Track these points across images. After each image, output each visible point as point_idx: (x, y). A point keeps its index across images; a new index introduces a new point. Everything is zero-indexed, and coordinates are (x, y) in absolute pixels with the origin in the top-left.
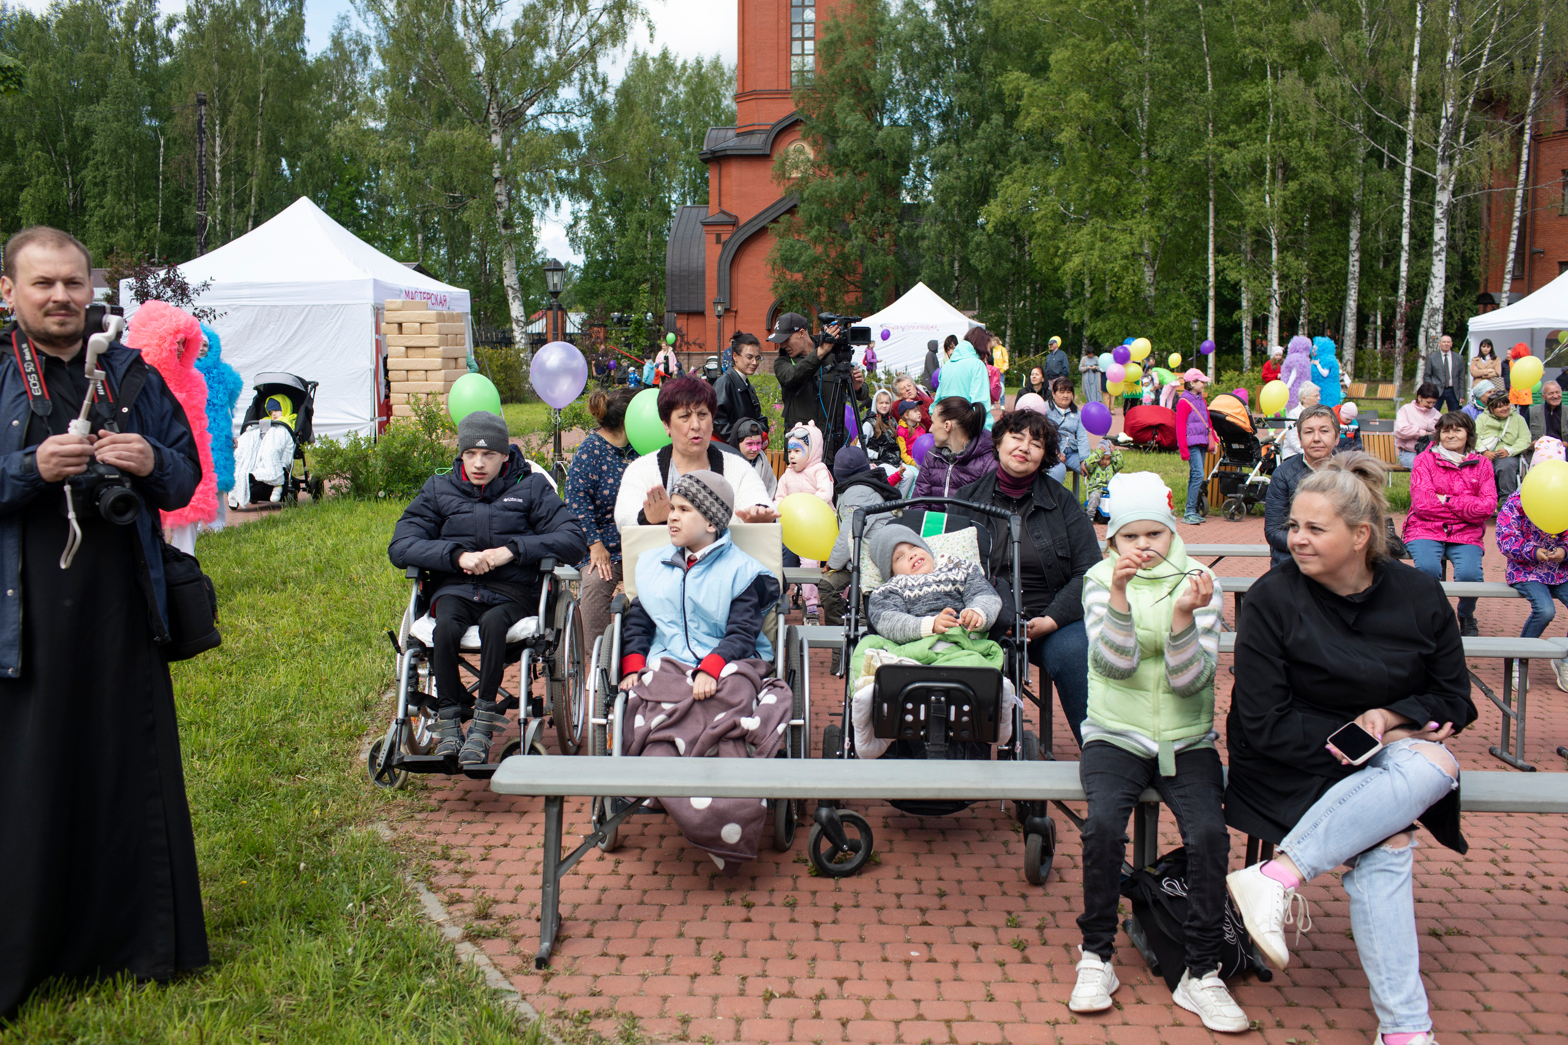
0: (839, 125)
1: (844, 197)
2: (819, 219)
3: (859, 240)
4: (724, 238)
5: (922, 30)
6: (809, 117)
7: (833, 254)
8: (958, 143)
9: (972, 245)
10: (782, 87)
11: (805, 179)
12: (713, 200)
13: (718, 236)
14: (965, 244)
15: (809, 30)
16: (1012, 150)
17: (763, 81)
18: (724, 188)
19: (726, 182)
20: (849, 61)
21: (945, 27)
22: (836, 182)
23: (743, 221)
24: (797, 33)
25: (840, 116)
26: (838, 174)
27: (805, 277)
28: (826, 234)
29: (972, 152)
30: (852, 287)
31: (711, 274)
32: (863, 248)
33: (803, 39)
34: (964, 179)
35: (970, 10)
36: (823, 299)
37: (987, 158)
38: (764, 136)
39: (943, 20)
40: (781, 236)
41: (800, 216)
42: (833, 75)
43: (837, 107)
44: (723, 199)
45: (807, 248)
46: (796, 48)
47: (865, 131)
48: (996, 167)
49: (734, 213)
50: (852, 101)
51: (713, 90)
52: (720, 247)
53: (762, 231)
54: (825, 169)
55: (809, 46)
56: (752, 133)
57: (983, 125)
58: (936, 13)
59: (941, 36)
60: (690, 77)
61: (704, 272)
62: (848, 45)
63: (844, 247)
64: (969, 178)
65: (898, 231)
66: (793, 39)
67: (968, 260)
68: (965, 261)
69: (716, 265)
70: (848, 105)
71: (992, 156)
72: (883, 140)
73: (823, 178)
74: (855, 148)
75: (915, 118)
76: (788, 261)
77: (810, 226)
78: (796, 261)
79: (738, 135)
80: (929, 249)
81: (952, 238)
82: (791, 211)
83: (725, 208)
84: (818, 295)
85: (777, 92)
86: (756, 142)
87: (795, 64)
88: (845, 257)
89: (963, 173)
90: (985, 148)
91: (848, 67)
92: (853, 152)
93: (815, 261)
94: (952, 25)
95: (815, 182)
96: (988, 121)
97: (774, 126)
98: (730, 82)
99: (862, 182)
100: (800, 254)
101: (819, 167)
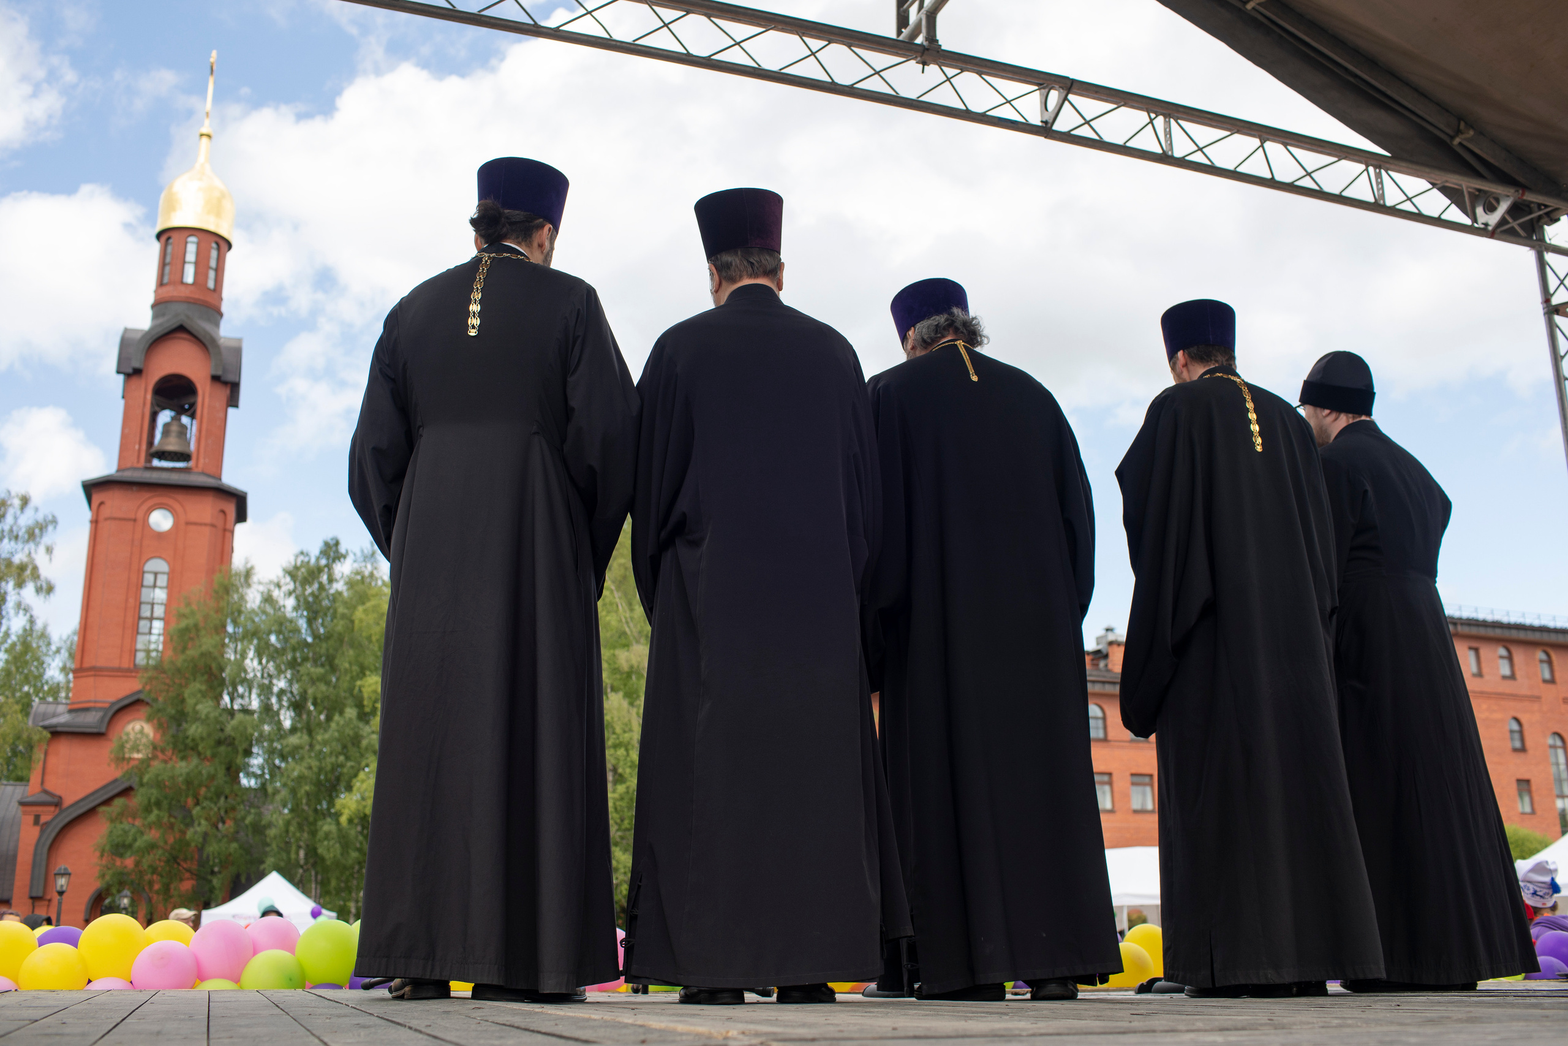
0: (188, 709)
1: (188, 782)
2: (158, 804)
3: (203, 826)
4: (44, 819)
5: (282, 625)
6: (156, 700)
7: (171, 840)
8: (310, 732)
9: (320, 835)
10: (125, 664)
11: (146, 763)
12: (35, 777)
13: (37, 818)
14: (313, 833)
15: (159, 611)
16: (364, 743)
17: (105, 655)
18: (50, 766)
19: (52, 761)
20: (204, 648)
21: (302, 624)
22: (182, 767)
23: (68, 801)
24: (146, 612)
25: (190, 701)
26: (183, 758)
27: (137, 864)
28: (165, 820)
29: (325, 743)
30: (187, 875)
31: (25, 858)
32: (205, 835)
33: (151, 619)
34: (315, 769)
35: (328, 609)
36: (157, 887)
37: (339, 748)
38: (100, 714)
39: (302, 616)
40: (112, 821)
41: (137, 800)
42: (185, 661)
43: (187, 693)
44: (47, 778)
45: (142, 833)
46: (143, 625)
47: (216, 718)
48: (348, 758)
49: (58, 793)
50: (204, 688)
51: (38, 659)
52: (37, 829)
53: (91, 812)
54: (169, 753)
55: (158, 626)
56: (87, 710)
57: (337, 717)
58: (296, 609)
59: (297, 631)
60: (14, 645)
61: (15, 857)
62: (203, 633)
63: (184, 833)
64: (321, 769)
65: (244, 819)
66: (140, 618)
67: (315, 849)
68: (312, 851)
69: (31, 849)
70: (200, 691)
71: (345, 747)
72: (234, 729)
73: (166, 762)
74: (205, 735)
75: (267, 708)
76: (119, 848)
77: (148, 810)
78: (130, 846)
79: (70, 711)
80: (275, 837)
81: (300, 827)
82: (127, 792)
83: (49, 787)
84: (151, 883)
85: (119, 670)
86: (90, 720)
87: (141, 642)
88: (183, 843)
89: (315, 764)
90: (338, 740)
91: (203, 655)
92: (202, 739)
93: (152, 847)
94: (310, 621)
95: (157, 765)
96: (341, 713)
97: (113, 704)
98: (58, 651)
99: (207, 769)
100: (135, 840)
101: (163, 751)
